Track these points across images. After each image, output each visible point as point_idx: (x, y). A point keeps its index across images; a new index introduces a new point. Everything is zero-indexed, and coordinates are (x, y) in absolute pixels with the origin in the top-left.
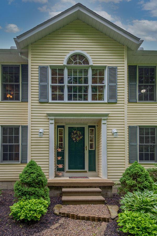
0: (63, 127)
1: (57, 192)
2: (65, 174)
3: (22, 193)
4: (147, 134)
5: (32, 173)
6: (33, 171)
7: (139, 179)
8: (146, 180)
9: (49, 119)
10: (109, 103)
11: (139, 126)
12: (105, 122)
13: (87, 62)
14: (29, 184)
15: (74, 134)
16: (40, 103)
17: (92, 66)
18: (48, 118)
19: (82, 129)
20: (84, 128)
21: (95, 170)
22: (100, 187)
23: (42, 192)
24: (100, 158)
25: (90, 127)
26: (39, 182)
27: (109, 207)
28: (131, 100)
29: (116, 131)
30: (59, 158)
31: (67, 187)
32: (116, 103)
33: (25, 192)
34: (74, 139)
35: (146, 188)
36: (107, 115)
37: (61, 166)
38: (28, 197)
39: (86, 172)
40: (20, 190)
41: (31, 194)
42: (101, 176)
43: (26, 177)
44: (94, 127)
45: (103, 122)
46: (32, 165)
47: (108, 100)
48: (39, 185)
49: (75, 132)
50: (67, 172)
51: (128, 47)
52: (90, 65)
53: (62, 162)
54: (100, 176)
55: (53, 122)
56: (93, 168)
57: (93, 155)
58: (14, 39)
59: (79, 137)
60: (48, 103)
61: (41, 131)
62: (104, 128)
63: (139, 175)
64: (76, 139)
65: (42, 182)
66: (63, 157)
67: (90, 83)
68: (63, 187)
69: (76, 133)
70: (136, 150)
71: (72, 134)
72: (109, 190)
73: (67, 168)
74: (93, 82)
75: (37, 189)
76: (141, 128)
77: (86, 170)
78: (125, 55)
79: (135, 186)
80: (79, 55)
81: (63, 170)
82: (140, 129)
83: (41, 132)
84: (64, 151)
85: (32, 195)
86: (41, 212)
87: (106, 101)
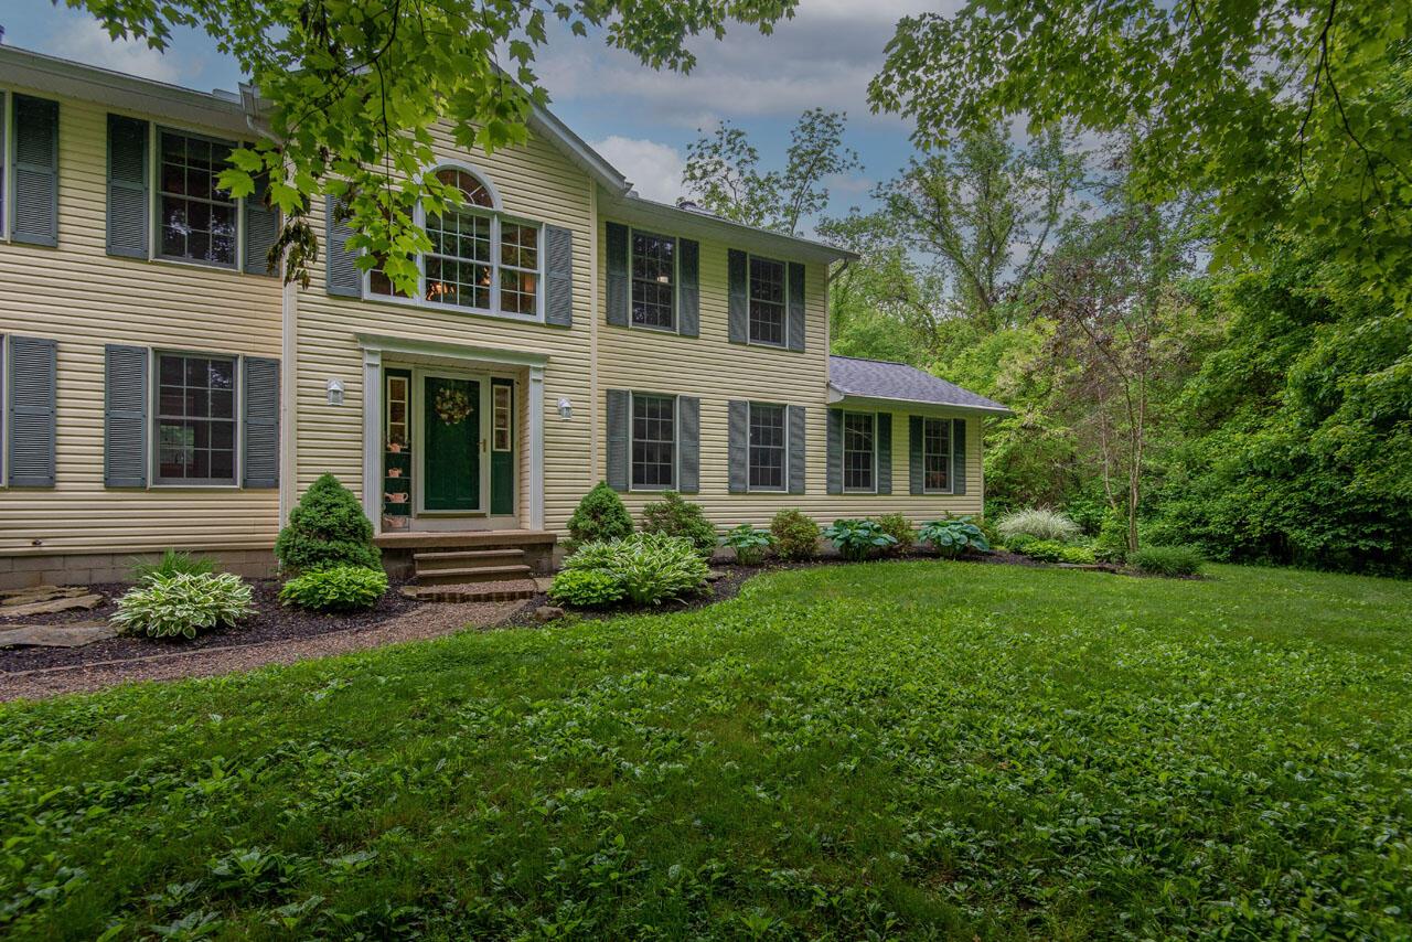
0: (407, 374)
1: (400, 566)
2: (413, 521)
3: (310, 556)
4: (653, 413)
5: (335, 505)
6: (334, 501)
7: (602, 517)
8: (617, 519)
9: (362, 350)
10: (549, 325)
11: (634, 392)
12: (538, 376)
13: (483, 198)
14: (328, 533)
15: (445, 400)
16: (330, 295)
17: (500, 215)
18: (359, 346)
19: (472, 388)
20: (477, 384)
21: (510, 511)
22: (520, 547)
23: (364, 553)
24: (526, 475)
25: (495, 381)
26: (356, 530)
27: (537, 580)
28: (613, 319)
29: (567, 405)
30: (395, 473)
31: (427, 550)
32: (569, 328)
33: (320, 551)
34: (444, 416)
35: (614, 534)
36: (545, 358)
37: (399, 498)
38: (329, 563)
39: (483, 516)
40: (304, 549)
41: (337, 557)
42: (528, 526)
43: (318, 516)
44: (509, 382)
45: (533, 375)
46: (330, 485)
47: (547, 317)
48: (356, 536)
49: (448, 393)
50: (420, 516)
51: (598, 184)
52: (495, 209)
53: (404, 485)
54: (523, 525)
55: (377, 361)
56: (504, 503)
57: (505, 469)
58: (241, 84)
59: (462, 410)
60: (358, 299)
61: (335, 387)
62: (535, 392)
63: (605, 510)
64: (451, 418)
65: (364, 529)
66: (407, 471)
67: (495, 261)
68: (416, 550)
69: (452, 398)
70: (627, 457)
71: (438, 398)
72: (545, 554)
73: (419, 505)
74: (505, 260)
75: (352, 545)
76: (639, 398)
77: (482, 510)
78: (592, 201)
79: (595, 530)
80: (461, 173)
81: (404, 510)
82: (635, 399)
83: (336, 392)
84: (409, 450)
85: (338, 559)
86: (374, 588)
87: (541, 317)
